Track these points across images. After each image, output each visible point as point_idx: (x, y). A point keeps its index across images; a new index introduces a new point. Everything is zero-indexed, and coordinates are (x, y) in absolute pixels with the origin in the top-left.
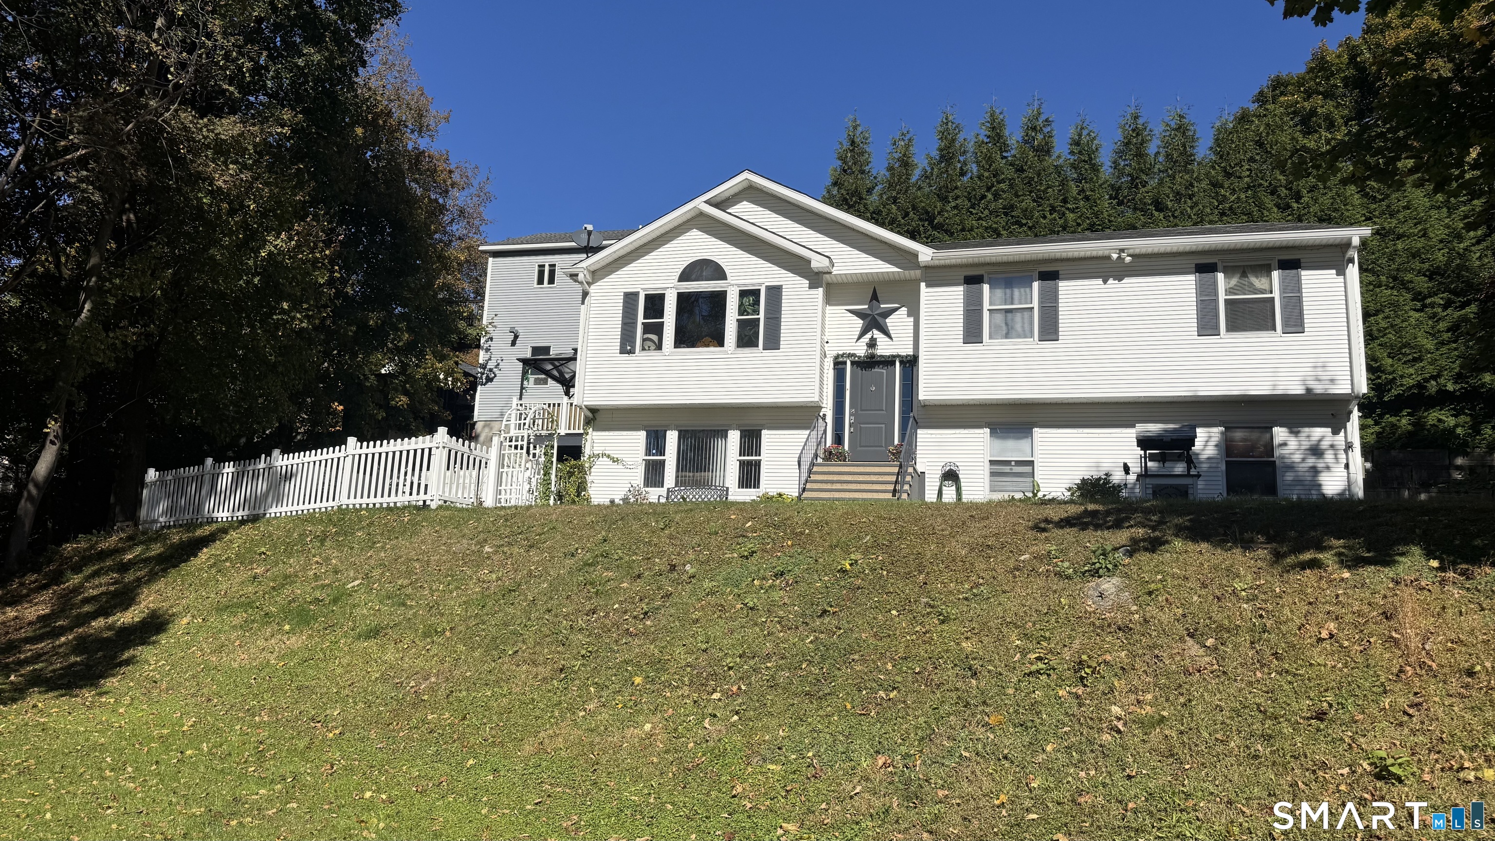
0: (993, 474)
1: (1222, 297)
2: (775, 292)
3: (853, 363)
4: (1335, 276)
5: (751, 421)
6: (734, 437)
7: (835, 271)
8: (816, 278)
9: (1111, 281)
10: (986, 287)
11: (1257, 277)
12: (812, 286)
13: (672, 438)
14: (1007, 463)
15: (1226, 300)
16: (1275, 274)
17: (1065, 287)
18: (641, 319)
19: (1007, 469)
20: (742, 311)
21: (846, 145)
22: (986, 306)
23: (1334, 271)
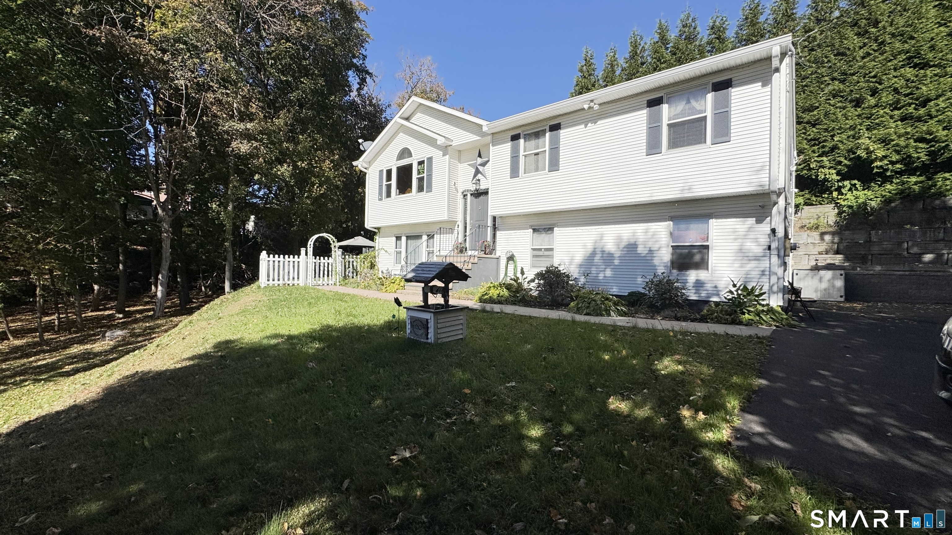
0: (534, 256)
1: (665, 121)
2: (430, 159)
3: (471, 195)
4: (760, 88)
5: (430, 230)
6: (425, 237)
7: (454, 144)
8: (445, 149)
9: (590, 125)
10: (522, 141)
11: (697, 101)
12: (444, 155)
13: (404, 239)
14: (540, 250)
15: (668, 125)
16: (710, 96)
17: (563, 133)
18: (385, 183)
19: (541, 253)
20: (419, 173)
21: (584, 63)
22: (522, 153)
23: (760, 84)
